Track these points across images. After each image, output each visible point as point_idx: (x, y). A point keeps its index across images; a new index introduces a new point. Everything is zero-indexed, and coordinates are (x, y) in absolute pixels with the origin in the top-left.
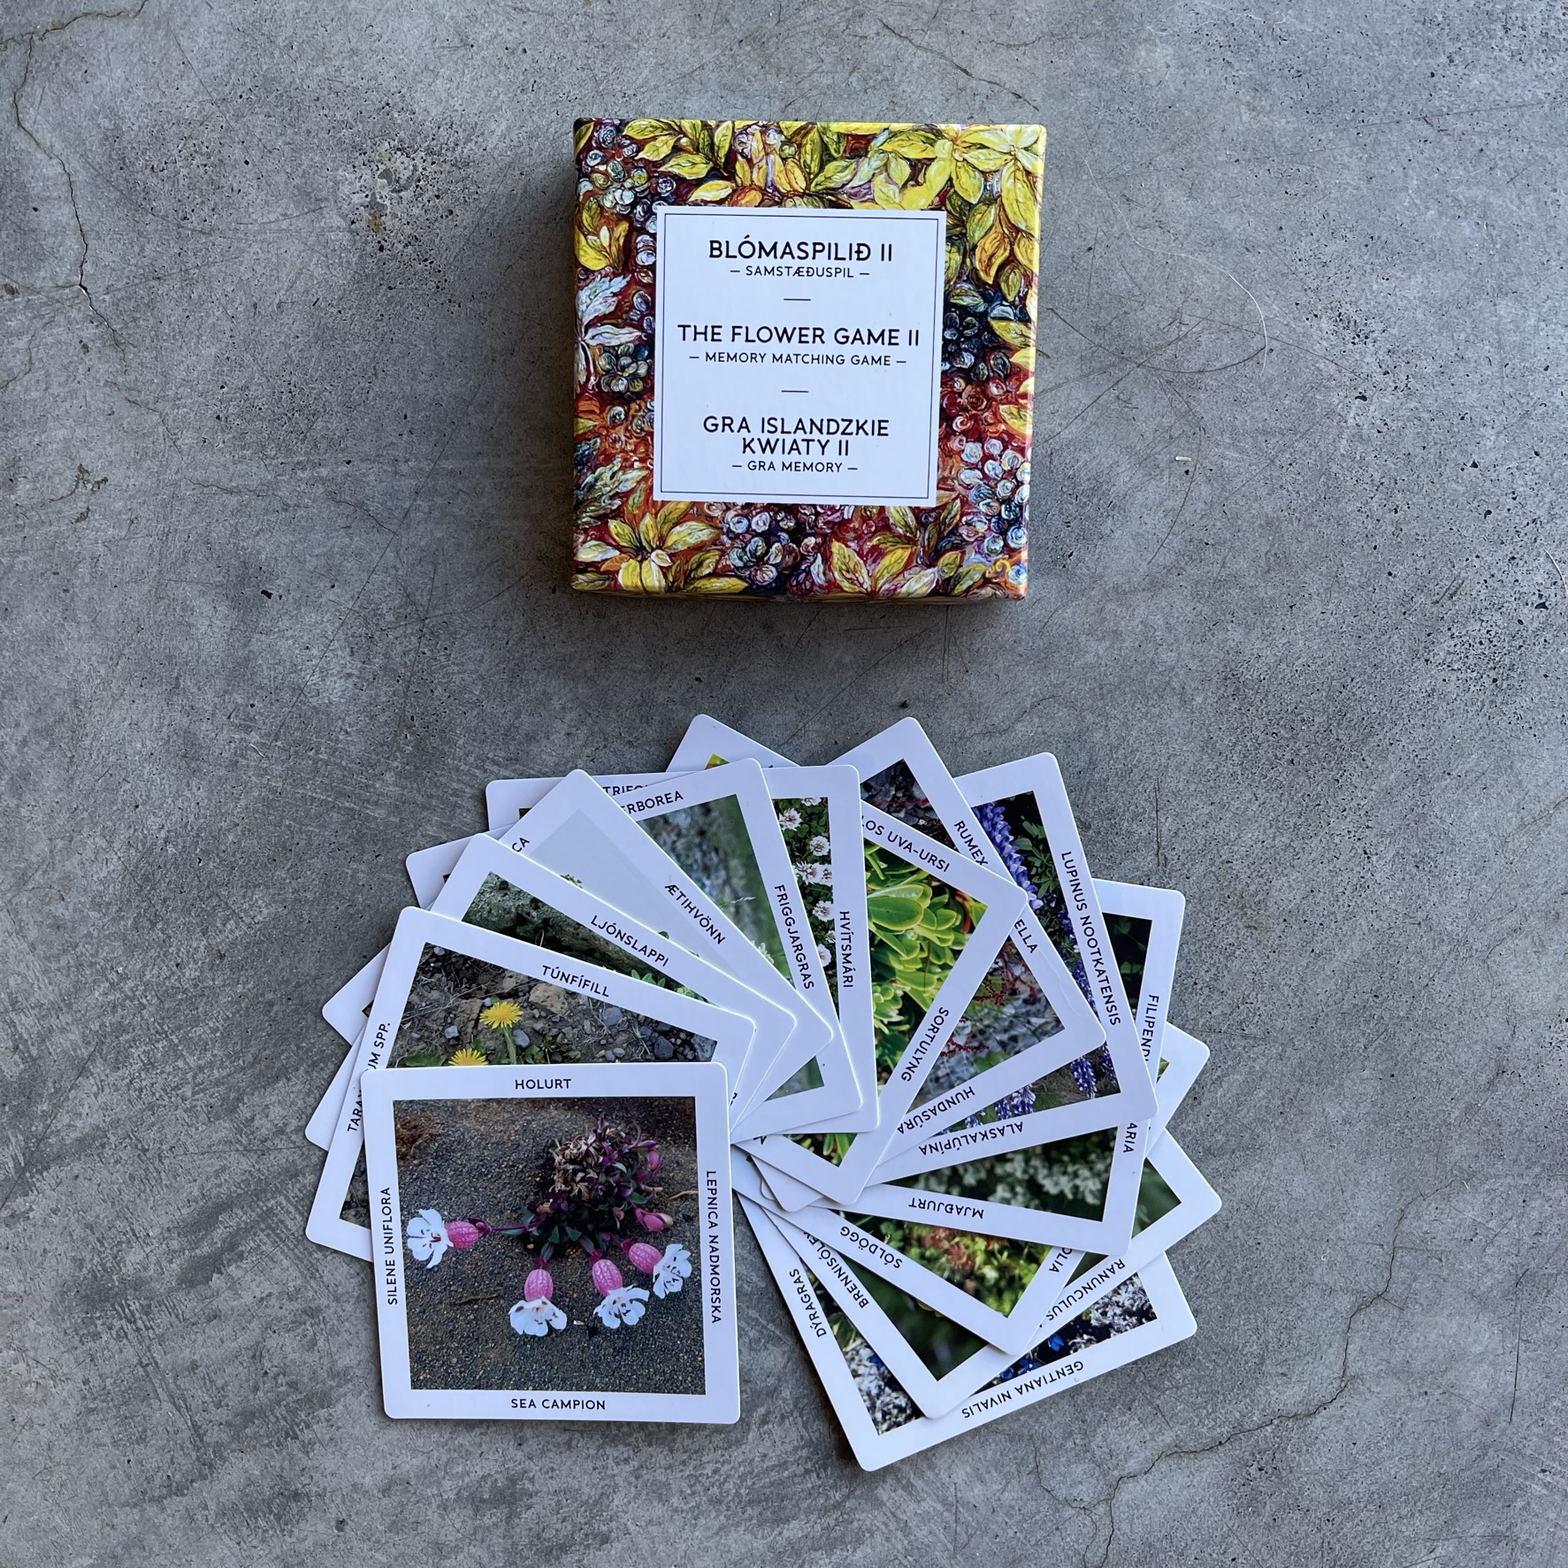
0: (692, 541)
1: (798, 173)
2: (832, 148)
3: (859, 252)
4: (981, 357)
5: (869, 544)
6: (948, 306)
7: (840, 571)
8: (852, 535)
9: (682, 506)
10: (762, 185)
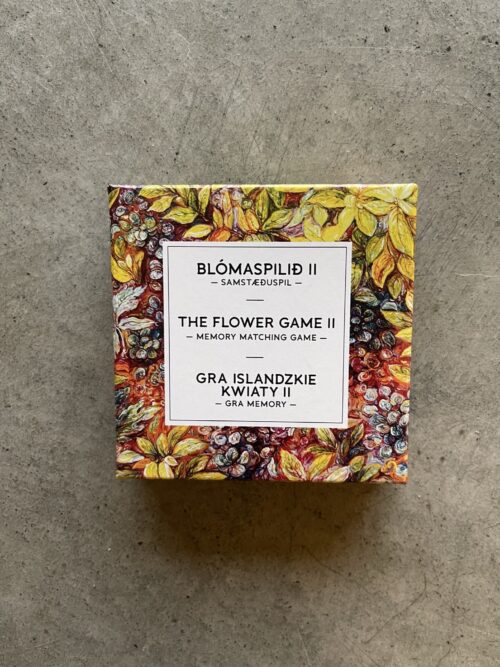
0: (190, 450)
1: (254, 218)
2: (276, 202)
3: (294, 269)
4: (376, 335)
5: (305, 452)
6: (354, 303)
7: (286, 468)
8: (294, 446)
9: (184, 430)
10: (231, 227)
